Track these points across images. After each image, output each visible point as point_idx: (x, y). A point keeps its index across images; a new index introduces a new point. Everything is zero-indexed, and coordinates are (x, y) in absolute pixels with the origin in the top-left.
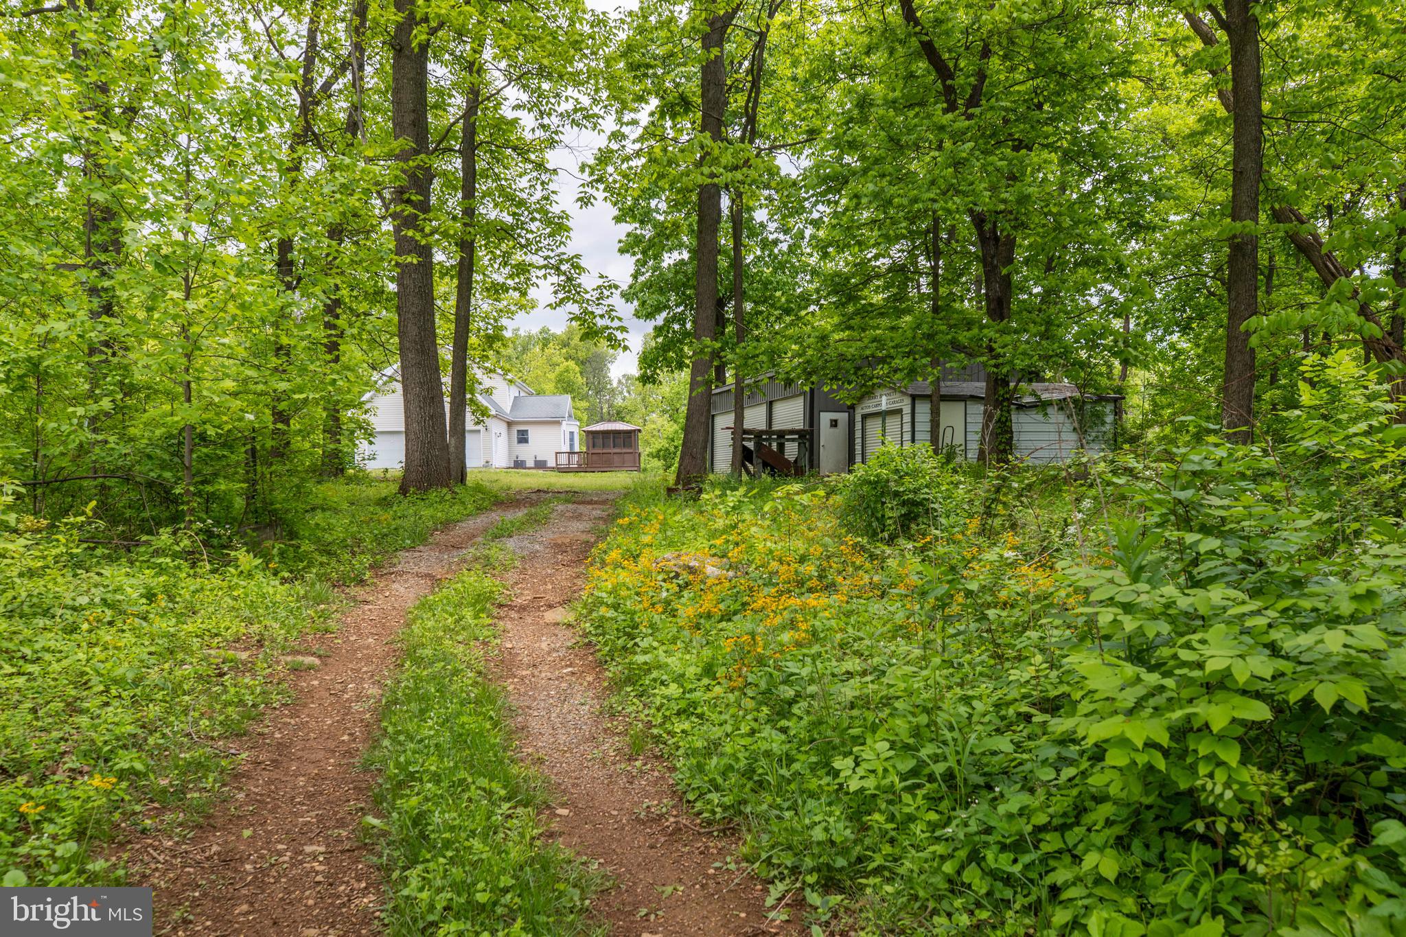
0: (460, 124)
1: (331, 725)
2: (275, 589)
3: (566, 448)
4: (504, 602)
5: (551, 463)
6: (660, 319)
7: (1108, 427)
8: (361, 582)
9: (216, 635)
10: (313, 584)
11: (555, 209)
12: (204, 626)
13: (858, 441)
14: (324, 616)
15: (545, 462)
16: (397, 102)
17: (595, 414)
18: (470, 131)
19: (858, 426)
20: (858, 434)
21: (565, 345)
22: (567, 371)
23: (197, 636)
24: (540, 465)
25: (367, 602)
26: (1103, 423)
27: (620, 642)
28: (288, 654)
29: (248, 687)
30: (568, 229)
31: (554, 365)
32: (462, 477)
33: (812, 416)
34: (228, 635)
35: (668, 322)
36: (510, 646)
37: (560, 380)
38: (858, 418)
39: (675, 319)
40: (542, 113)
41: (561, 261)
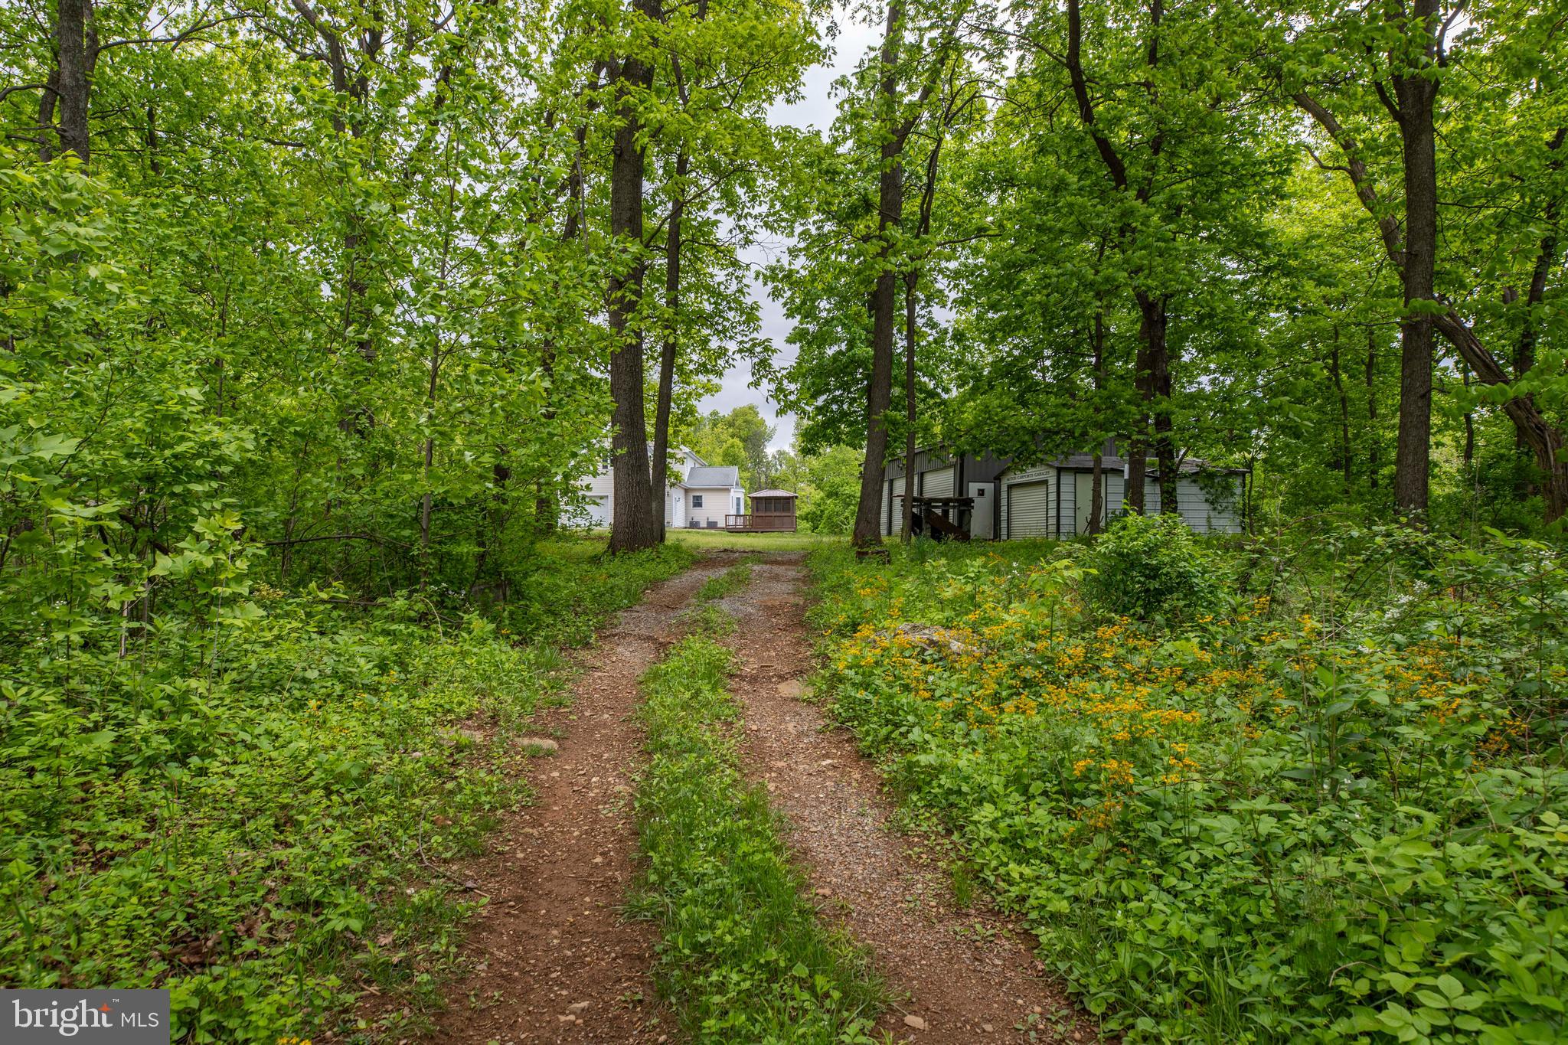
0: (666, 227)
1: (579, 838)
2: (509, 656)
3: (733, 512)
4: (734, 671)
5: (721, 524)
6: (820, 401)
7: (1237, 499)
8: (587, 645)
9: (449, 711)
10: (543, 649)
11: (748, 301)
12: (436, 701)
13: (1004, 509)
14: (556, 685)
15: (716, 523)
16: (616, 202)
17: (754, 484)
18: (675, 233)
19: (1004, 495)
20: (1004, 502)
21: (731, 424)
22: (733, 446)
23: (429, 713)
24: (712, 525)
25: (595, 669)
26: (1233, 494)
27: (884, 731)
28: (525, 735)
29: (484, 784)
30: (758, 319)
31: (722, 442)
32: (662, 538)
33: (961, 484)
34: (461, 710)
35: (828, 404)
36: (755, 728)
37: (726, 455)
38: (1004, 488)
39: (835, 400)
40: (740, 217)
41: (754, 345)
